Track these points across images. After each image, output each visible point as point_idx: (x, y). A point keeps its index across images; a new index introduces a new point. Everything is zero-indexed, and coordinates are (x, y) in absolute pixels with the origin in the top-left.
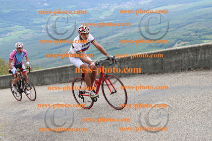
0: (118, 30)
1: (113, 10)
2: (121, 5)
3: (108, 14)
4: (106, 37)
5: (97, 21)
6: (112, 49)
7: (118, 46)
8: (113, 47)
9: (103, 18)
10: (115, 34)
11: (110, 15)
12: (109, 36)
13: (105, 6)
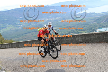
1: (46, 21)
2: (49, 19)
13: (43, 19)
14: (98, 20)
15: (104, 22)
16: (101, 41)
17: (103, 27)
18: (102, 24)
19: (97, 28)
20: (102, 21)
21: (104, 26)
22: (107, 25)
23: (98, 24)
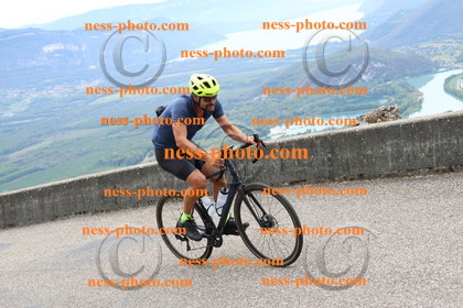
14: (272, 84)
16: (295, 179)
17: (296, 114)
18: (292, 103)
21: (301, 109)
22: (312, 107)
23: (273, 104)
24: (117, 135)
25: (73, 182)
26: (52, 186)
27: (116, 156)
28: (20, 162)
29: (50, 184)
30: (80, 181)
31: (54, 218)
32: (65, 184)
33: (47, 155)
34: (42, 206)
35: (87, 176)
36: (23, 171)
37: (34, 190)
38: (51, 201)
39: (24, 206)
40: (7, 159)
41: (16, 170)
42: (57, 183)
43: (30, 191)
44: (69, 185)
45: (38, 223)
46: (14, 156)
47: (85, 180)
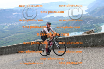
0: (11, 34)
1: (9, 26)
2: (12, 24)
3: (6, 27)
4: (6, 37)
5: (2, 30)
6: (9, 42)
7: (11, 41)
8: (9, 41)
9: (4, 29)
10: (10, 36)
11: (7, 28)
12: (7, 37)
13: (5, 24)
14: (66, 24)
15: (73, 26)
16: (68, 46)
17: (71, 31)
19: (66, 33)
20: (70, 25)
21: (73, 30)
22: (75, 30)
23: (66, 29)
24: (29, 34)
25: (16, 45)
26: (11, 46)
27: (29, 39)
28: (6, 40)
29: (11, 45)
30: (18, 45)
31: (11, 53)
32: (14, 45)
33: (12, 39)
34: (9, 50)
35: (20, 44)
36: (7, 42)
37: (7, 47)
38: (11, 49)
39: (4, 50)
40: (3, 39)
41: (5, 42)
42: (12, 45)
43: (6, 47)
44: (15, 46)
45: (8, 54)
46: (5, 39)
47: (19, 45)
